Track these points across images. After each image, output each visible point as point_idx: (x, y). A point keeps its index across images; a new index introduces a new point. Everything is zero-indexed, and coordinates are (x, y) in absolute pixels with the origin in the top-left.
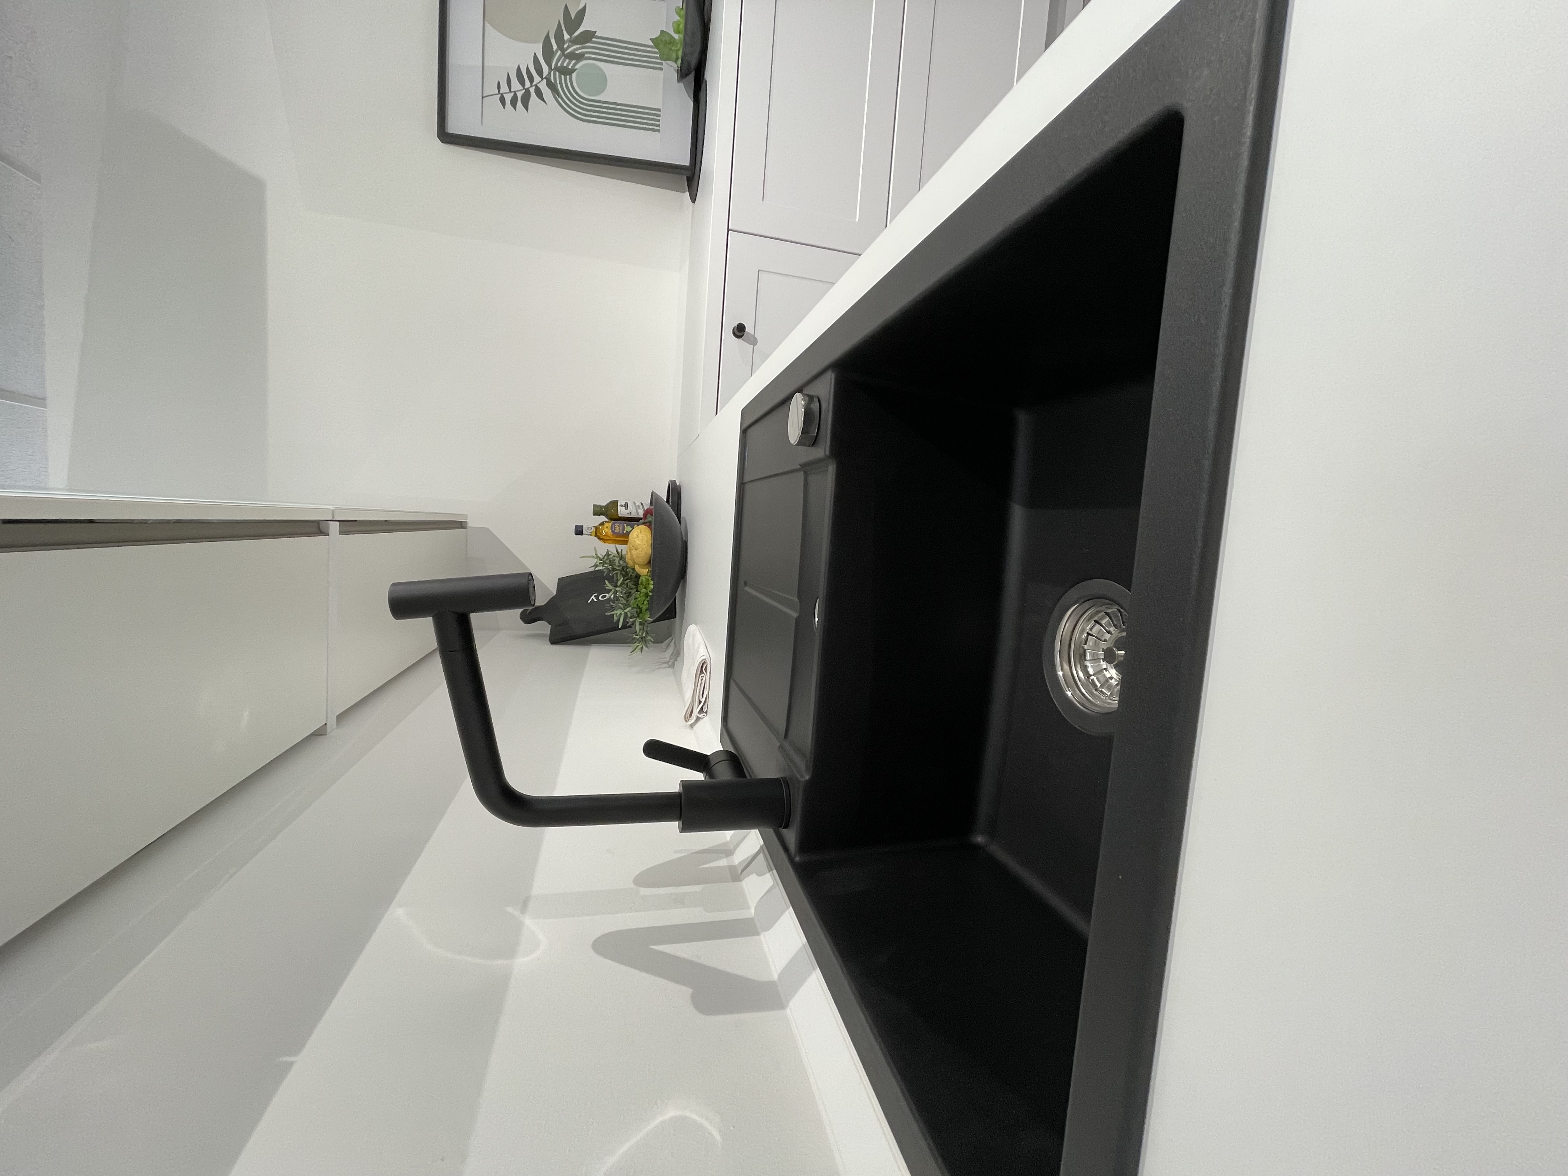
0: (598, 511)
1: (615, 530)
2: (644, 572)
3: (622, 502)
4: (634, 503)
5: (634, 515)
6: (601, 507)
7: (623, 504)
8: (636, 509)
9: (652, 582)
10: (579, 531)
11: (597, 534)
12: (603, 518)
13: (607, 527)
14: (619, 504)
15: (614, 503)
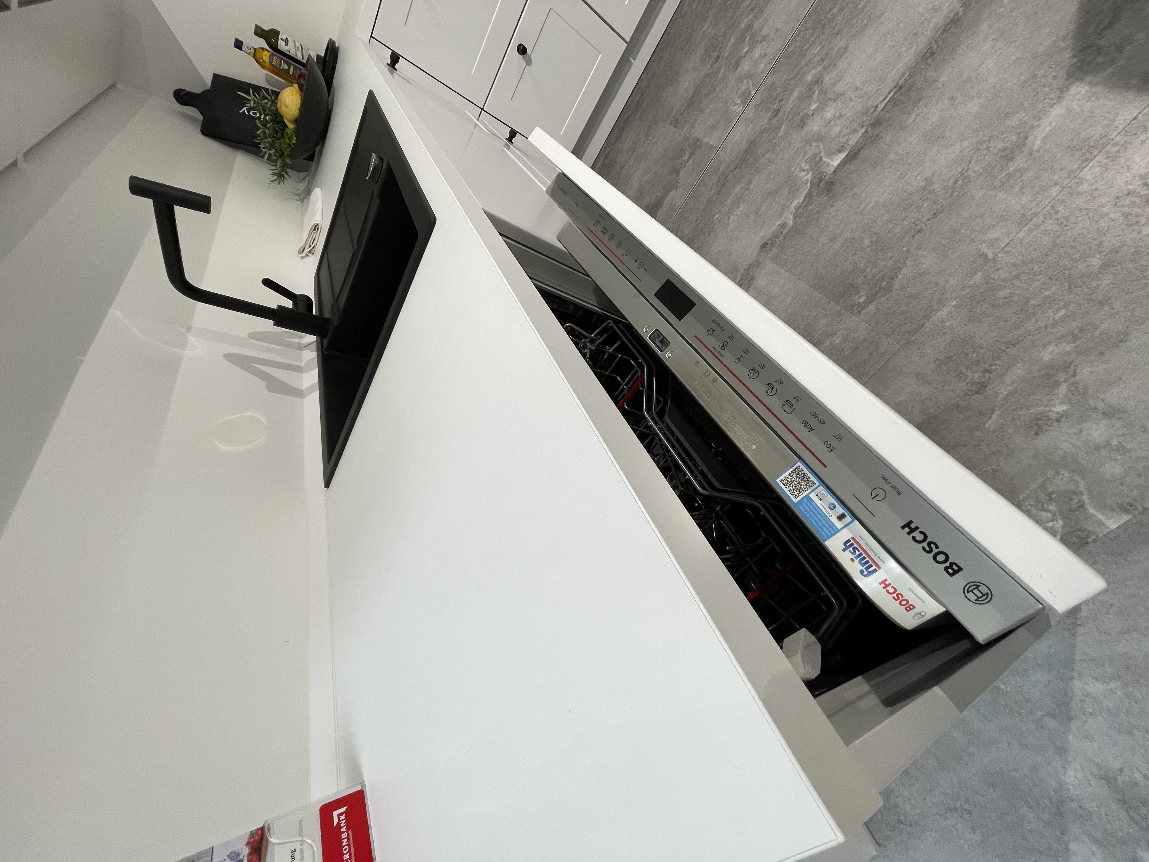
0: (259, 32)
1: (272, 61)
2: (291, 126)
3: (284, 35)
4: (295, 42)
5: (292, 54)
6: (263, 30)
7: (284, 38)
8: (295, 49)
9: (295, 139)
10: (239, 45)
11: (256, 55)
12: (262, 43)
13: (265, 56)
14: (280, 37)
15: (275, 33)
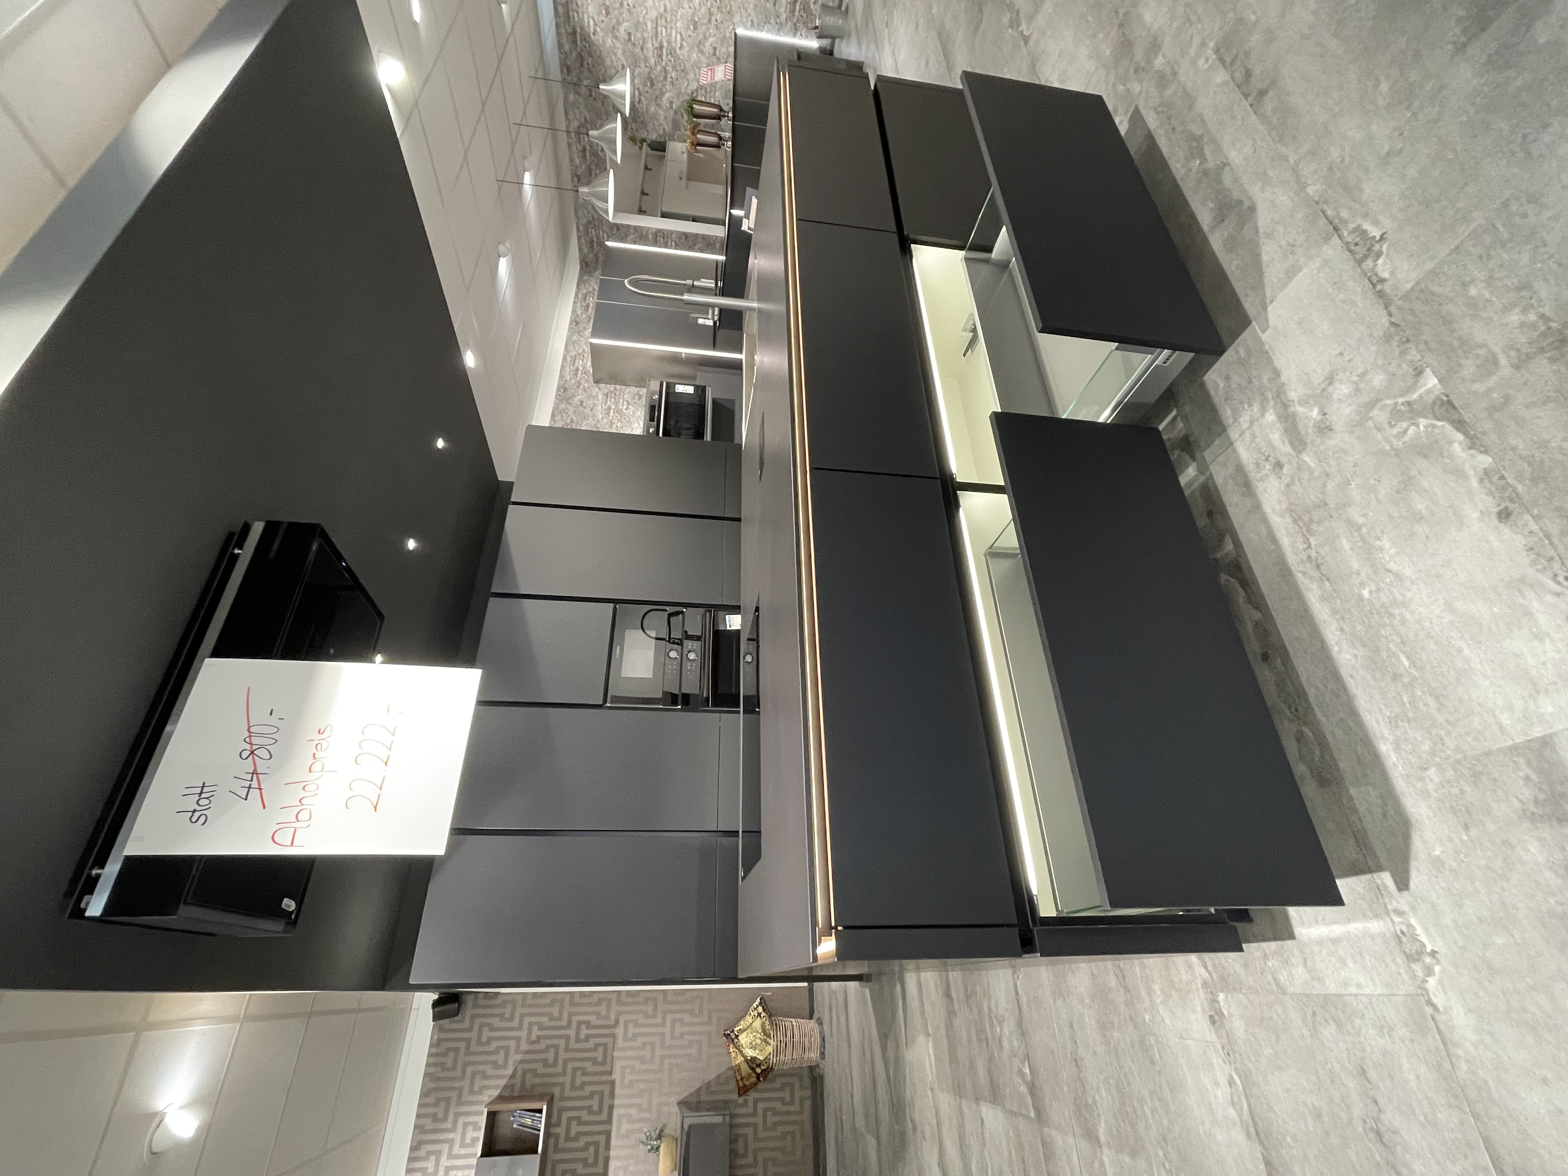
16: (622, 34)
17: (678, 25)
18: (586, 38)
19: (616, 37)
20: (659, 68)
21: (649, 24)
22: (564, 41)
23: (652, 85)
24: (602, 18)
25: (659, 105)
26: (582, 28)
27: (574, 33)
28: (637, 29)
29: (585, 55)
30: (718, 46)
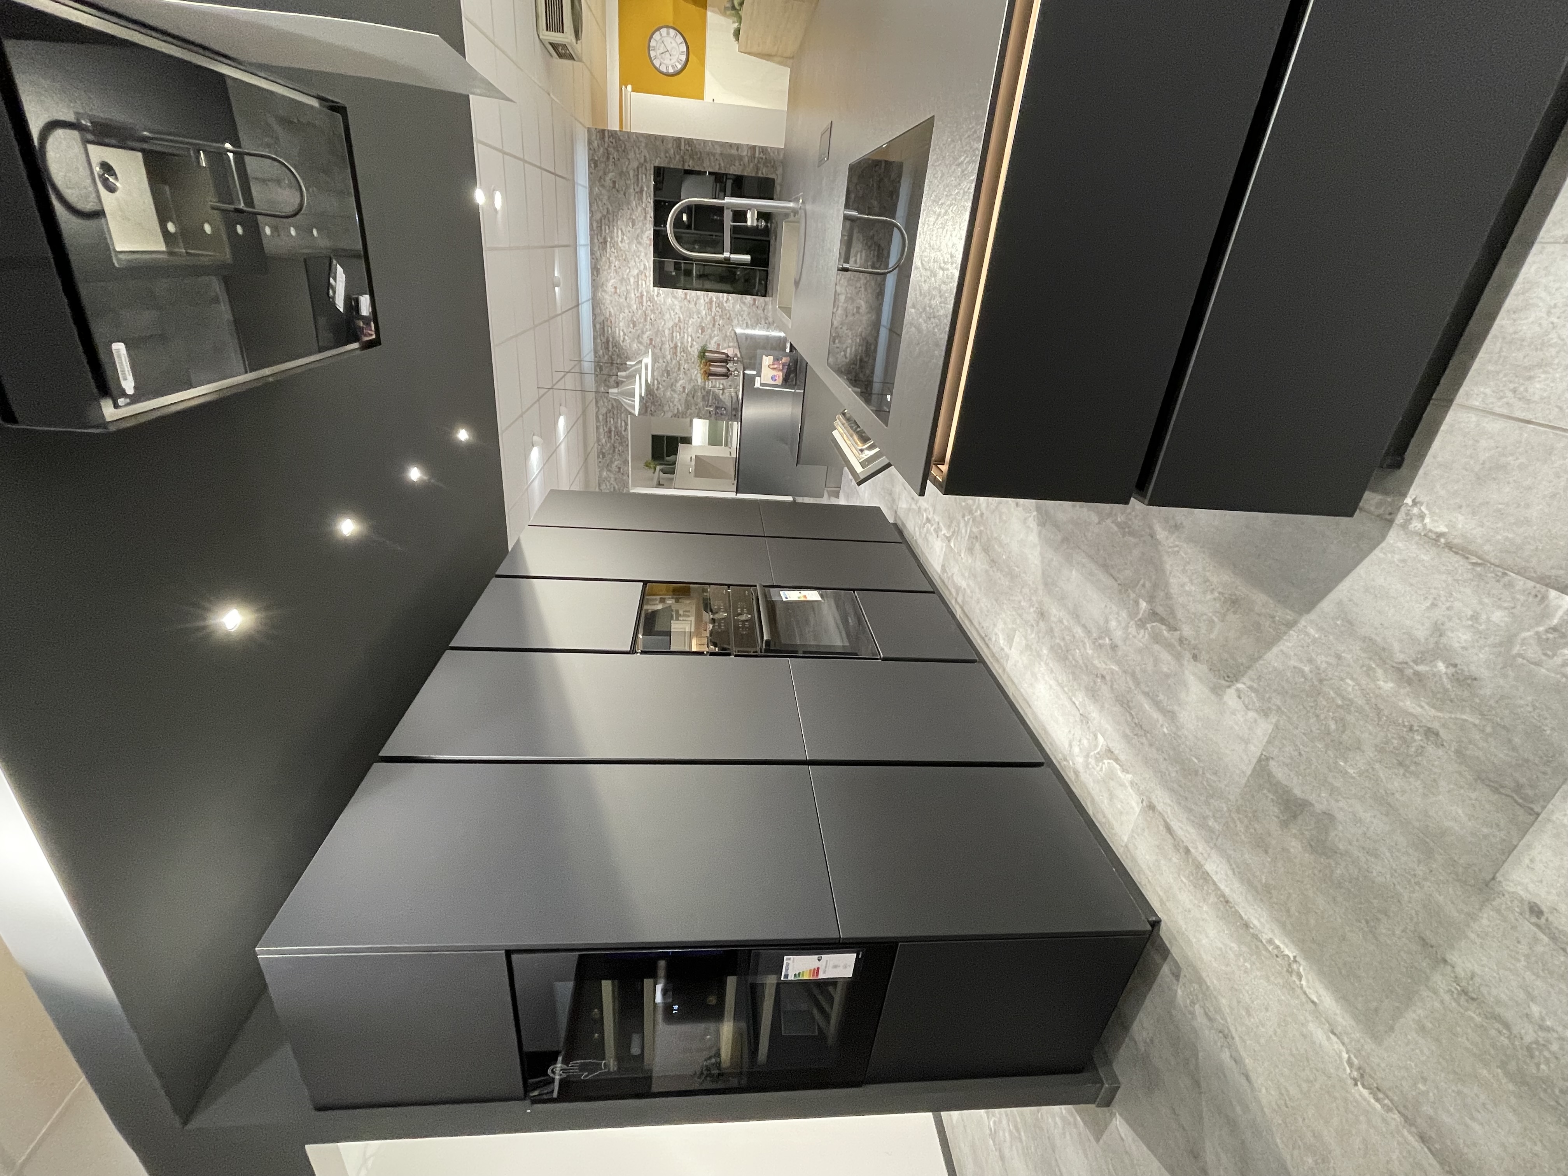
16: (645, 339)
17: (690, 330)
18: (616, 345)
19: (641, 343)
20: (674, 362)
21: (667, 332)
22: (599, 348)
23: (668, 375)
24: (630, 329)
25: (674, 391)
26: (613, 338)
27: (608, 341)
28: (657, 335)
29: (615, 357)
30: (721, 343)
